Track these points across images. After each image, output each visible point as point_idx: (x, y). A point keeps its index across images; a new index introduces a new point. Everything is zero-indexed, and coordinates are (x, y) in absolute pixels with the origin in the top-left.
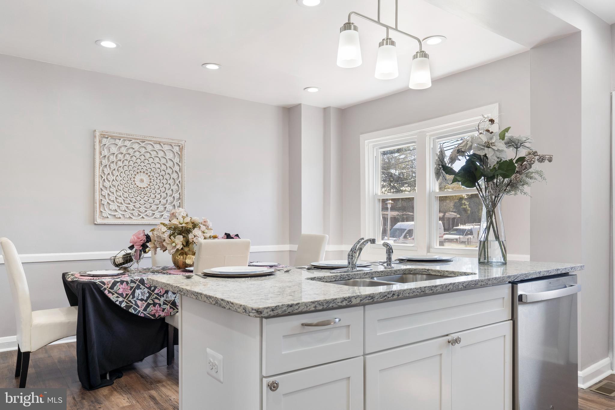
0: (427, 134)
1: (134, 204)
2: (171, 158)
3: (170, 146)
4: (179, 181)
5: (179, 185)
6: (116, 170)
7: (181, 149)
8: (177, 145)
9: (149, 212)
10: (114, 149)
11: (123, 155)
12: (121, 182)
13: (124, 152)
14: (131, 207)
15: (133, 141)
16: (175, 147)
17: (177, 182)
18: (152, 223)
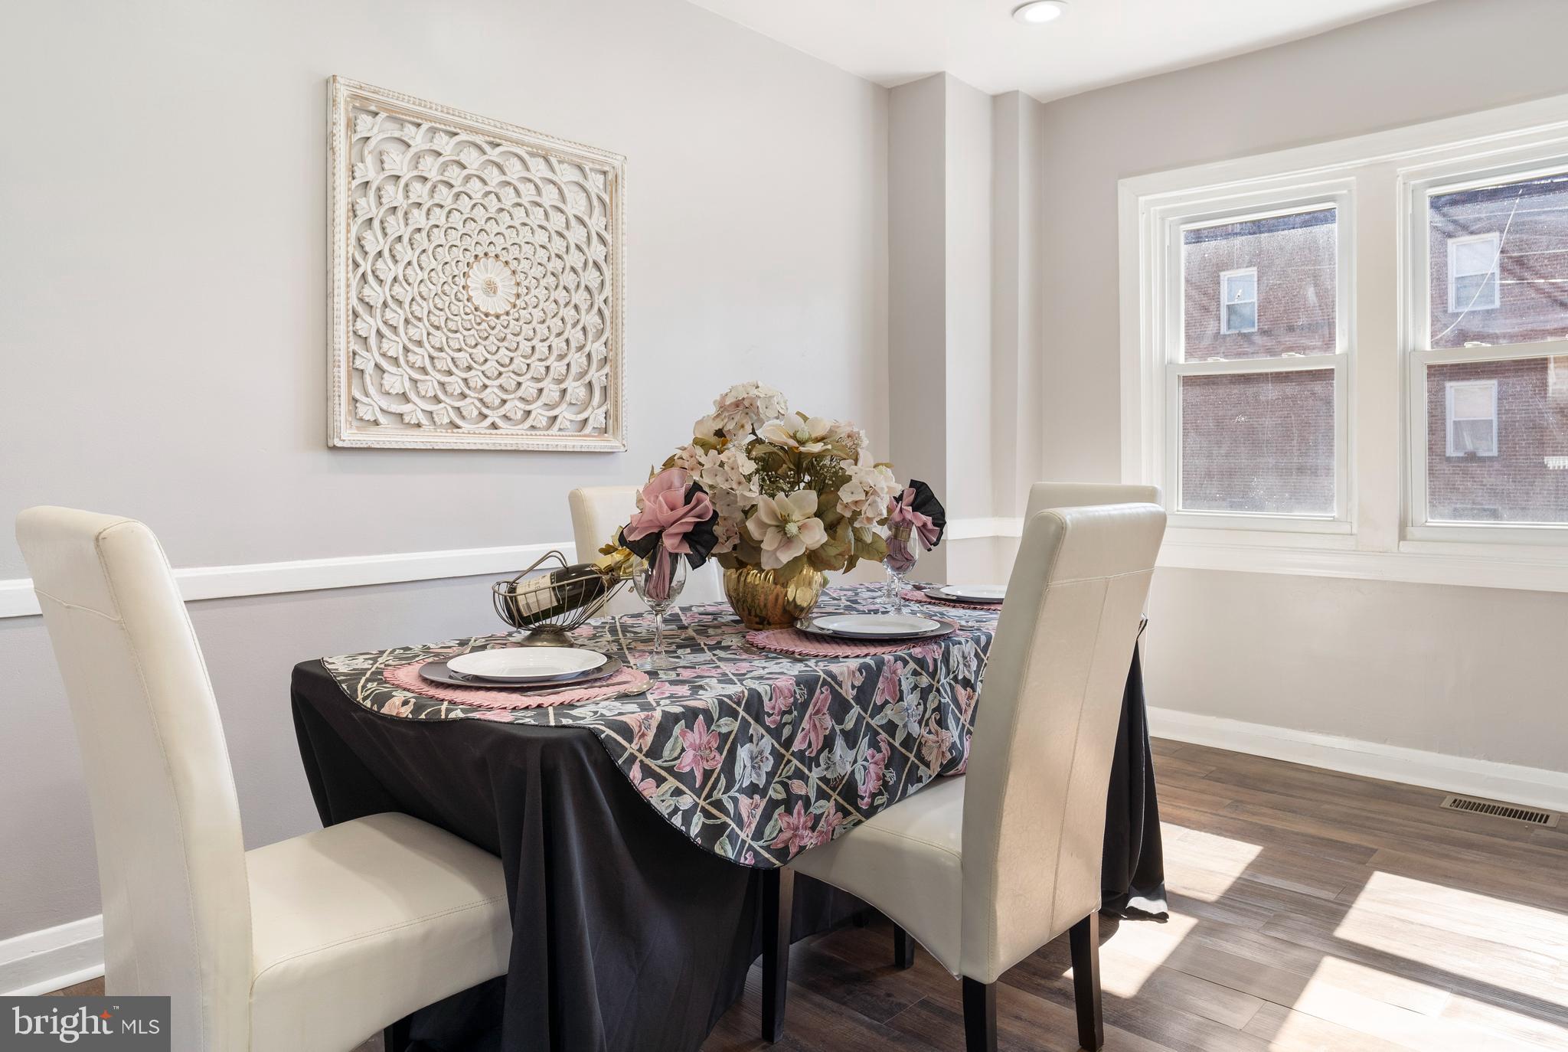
0: (1399, 169)
1: (464, 375)
2: (580, 215)
3: (577, 172)
4: (602, 297)
5: (607, 313)
6: (406, 240)
7: (612, 181)
8: (598, 167)
9: (514, 407)
10: (398, 162)
11: (429, 185)
12: (423, 288)
13: (433, 175)
14: (455, 384)
15: (463, 136)
16: (592, 176)
17: (599, 301)
18: (525, 448)
